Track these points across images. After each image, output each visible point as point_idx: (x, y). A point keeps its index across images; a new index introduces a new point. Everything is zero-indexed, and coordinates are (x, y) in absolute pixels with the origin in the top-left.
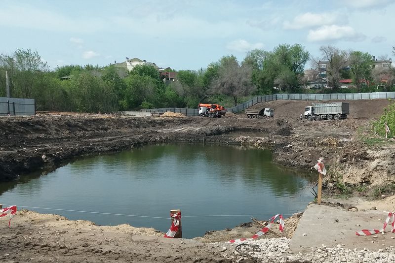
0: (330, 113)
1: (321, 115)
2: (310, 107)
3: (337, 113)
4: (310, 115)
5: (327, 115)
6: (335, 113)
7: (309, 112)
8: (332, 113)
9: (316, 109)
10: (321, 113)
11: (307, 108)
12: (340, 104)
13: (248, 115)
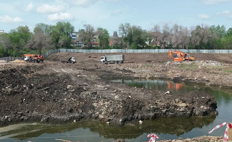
0: (116, 60)
1: (111, 61)
2: (104, 57)
3: (120, 60)
4: (104, 61)
5: (114, 61)
6: (118, 60)
7: (104, 60)
8: (117, 60)
9: (107, 58)
10: (111, 60)
11: (102, 58)
12: (122, 56)
13: (62, 61)
